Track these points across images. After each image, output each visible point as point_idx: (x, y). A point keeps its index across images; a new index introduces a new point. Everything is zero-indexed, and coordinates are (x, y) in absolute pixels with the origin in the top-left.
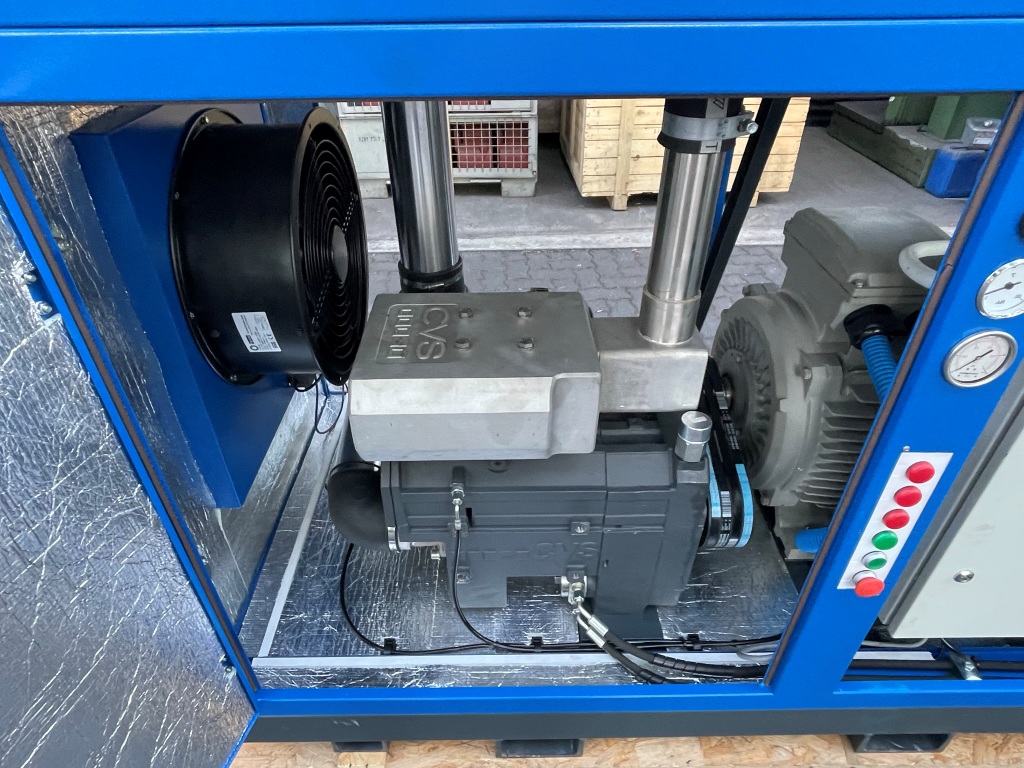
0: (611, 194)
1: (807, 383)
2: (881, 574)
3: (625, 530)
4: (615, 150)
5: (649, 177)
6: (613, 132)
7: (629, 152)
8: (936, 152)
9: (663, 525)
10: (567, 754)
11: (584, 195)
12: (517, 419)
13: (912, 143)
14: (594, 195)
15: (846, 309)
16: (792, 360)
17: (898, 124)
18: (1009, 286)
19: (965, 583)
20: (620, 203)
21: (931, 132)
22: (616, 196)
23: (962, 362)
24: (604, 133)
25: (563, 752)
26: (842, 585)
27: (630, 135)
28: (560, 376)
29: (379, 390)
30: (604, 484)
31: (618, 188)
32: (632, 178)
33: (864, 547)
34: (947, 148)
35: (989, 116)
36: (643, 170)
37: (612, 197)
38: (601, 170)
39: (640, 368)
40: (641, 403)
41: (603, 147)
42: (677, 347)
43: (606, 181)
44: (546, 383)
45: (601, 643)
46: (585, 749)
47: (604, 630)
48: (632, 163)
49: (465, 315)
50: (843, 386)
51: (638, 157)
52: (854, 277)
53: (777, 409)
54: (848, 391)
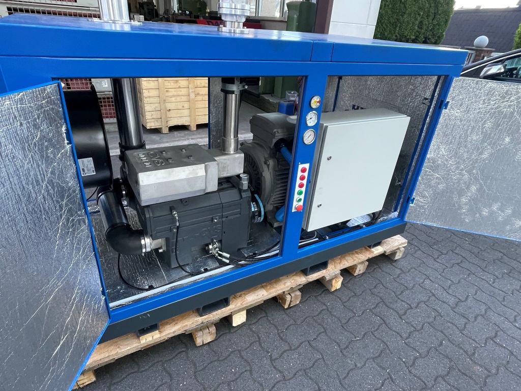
0: (161, 127)
1: (268, 166)
2: (301, 203)
3: (229, 218)
4: (159, 107)
5: (176, 119)
6: (157, 100)
7: (166, 108)
8: (279, 103)
9: (240, 214)
10: (225, 307)
11: (148, 128)
12: (196, 179)
13: (271, 100)
14: (153, 128)
15: (274, 141)
16: (263, 160)
17: (264, 94)
18: (311, 118)
19: (321, 207)
20: (165, 130)
21: (275, 96)
22: (163, 128)
23: (306, 138)
24: (152, 100)
25: (223, 306)
26: (293, 210)
27: (165, 100)
28: (206, 164)
29: (149, 175)
30: (220, 202)
31: (163, 124)
32: (168, 119)
33: (296, 197)
34: (282, 102)
35: (293, 90)
36: (172, 116)
37: (161, 128)
38: (154, 116)
39: (226, 161)
40: (228, 173)
41: (153, 106)
42: (234, 154)
43: (157, 121)
44: (203, 165)
45: (228, 261)
46: (231, 303)
47: (228, 256)
48: (168, 113)
49: (164, 152)
50: (278, 165)
51: (170, 110)
52: (274, 131)
53: (262, 175)
54: (280, 166)
